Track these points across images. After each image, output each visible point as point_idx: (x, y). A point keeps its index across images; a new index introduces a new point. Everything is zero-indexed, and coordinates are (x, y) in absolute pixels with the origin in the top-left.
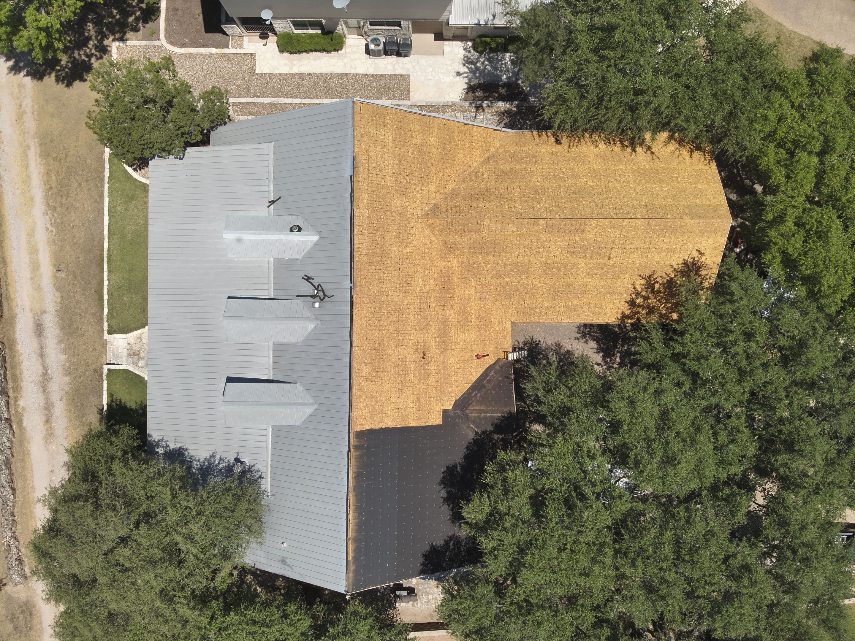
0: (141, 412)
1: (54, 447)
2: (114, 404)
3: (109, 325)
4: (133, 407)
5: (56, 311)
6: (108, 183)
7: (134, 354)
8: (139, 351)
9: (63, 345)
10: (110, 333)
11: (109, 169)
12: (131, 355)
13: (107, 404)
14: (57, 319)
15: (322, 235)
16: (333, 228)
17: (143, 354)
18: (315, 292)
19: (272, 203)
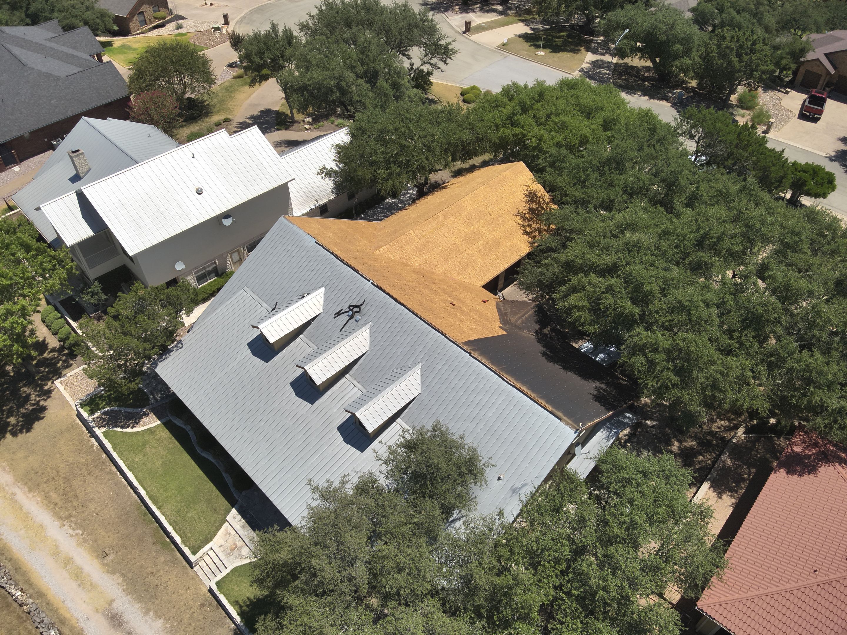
2: (245, 608)
3: (189, 548)
5: (124, 591)
7: (232, 550)
8: (235, 544)
9: (151, 613)
10: (195, 553)
12: (229, 554)
13: (238, 614)
14: (129, 597)
15: (326, 284)
16: (329, 273)
17: (240, 543)
18: (351, 313)
19: (273, 311)
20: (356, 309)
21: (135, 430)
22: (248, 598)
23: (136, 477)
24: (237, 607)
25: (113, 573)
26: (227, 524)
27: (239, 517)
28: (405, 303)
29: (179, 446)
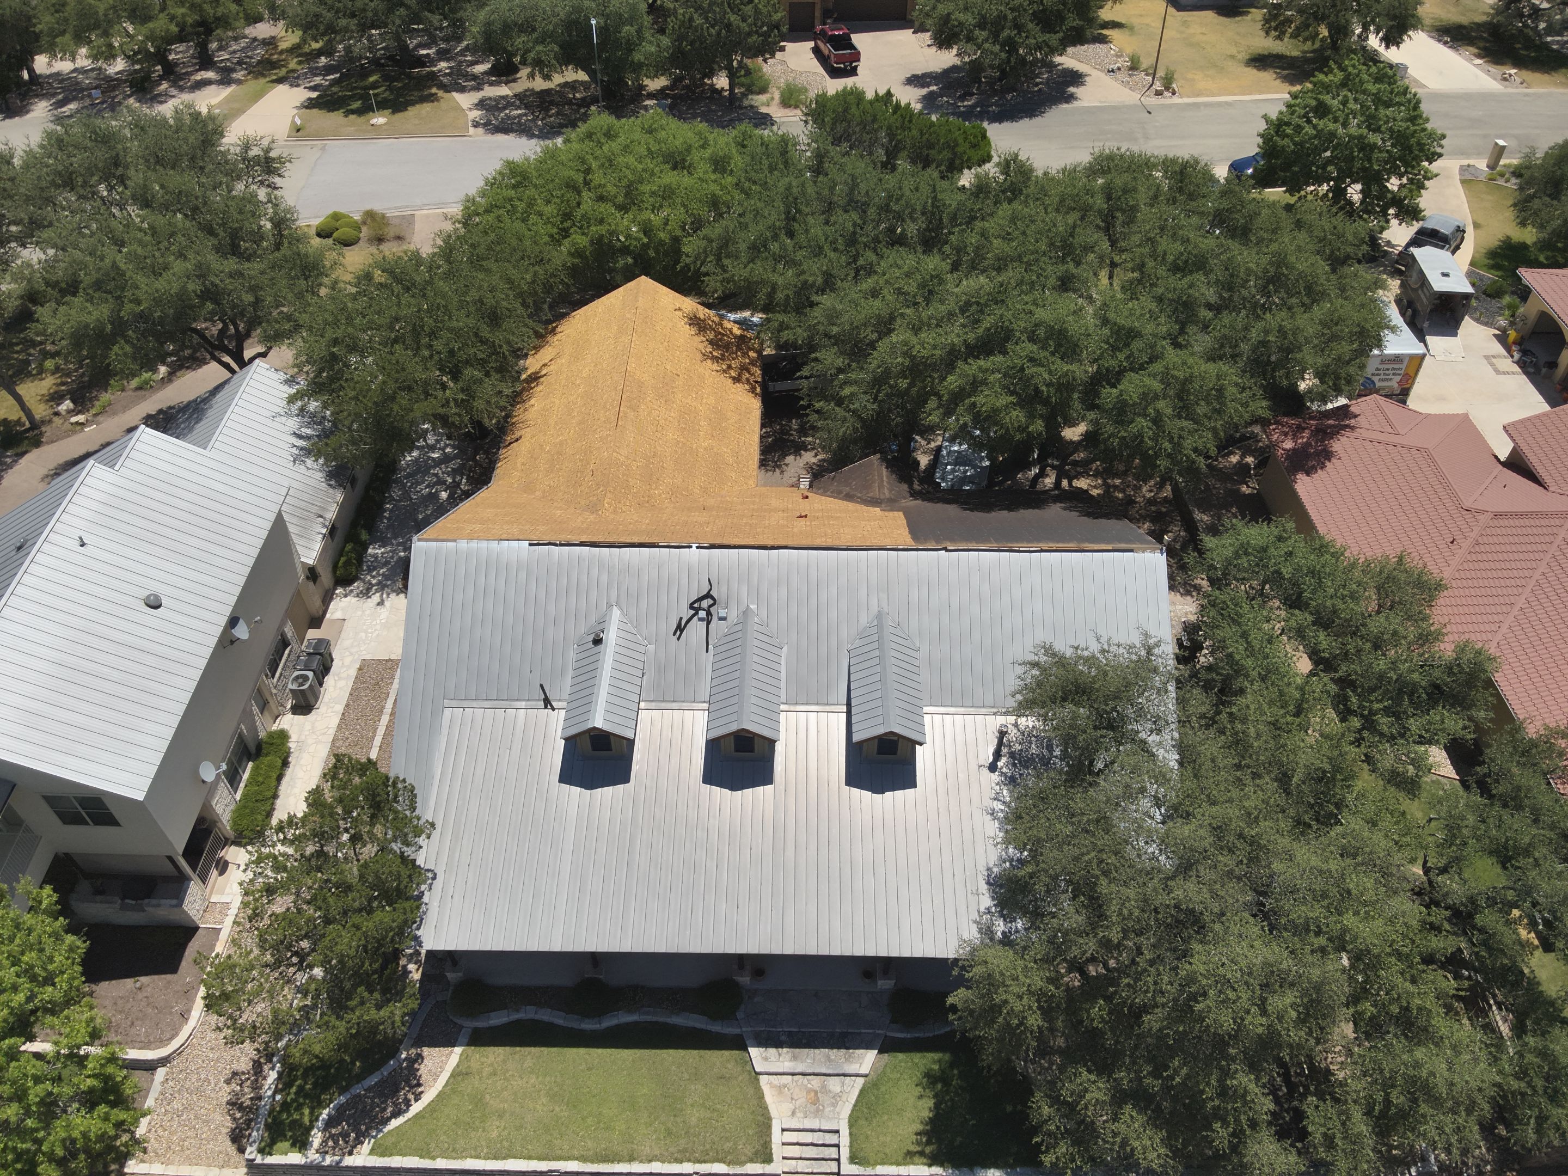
0: (939, 1086)
2: (928, 1150)
3: (752, 1161)
4: (930, 1103)
6: (434, 1158)
7: (815, 1102)
8: (809, 1091)
10: (768, 1159)
11: (404, 1155)
12: (818, 1110)
13: (930, 1165)
15: (613, 599)
16: (604, 578)
17: (815, 1082)
18: (702, 614)
19: (547, 702)
20: (705, 604)
21: (427, 1098)
22: (917, 1134)
23: (530, 1158)
24: (916, 1159)
26: (763, 1080)
27: (772, 1051)
29: (545, 1050)
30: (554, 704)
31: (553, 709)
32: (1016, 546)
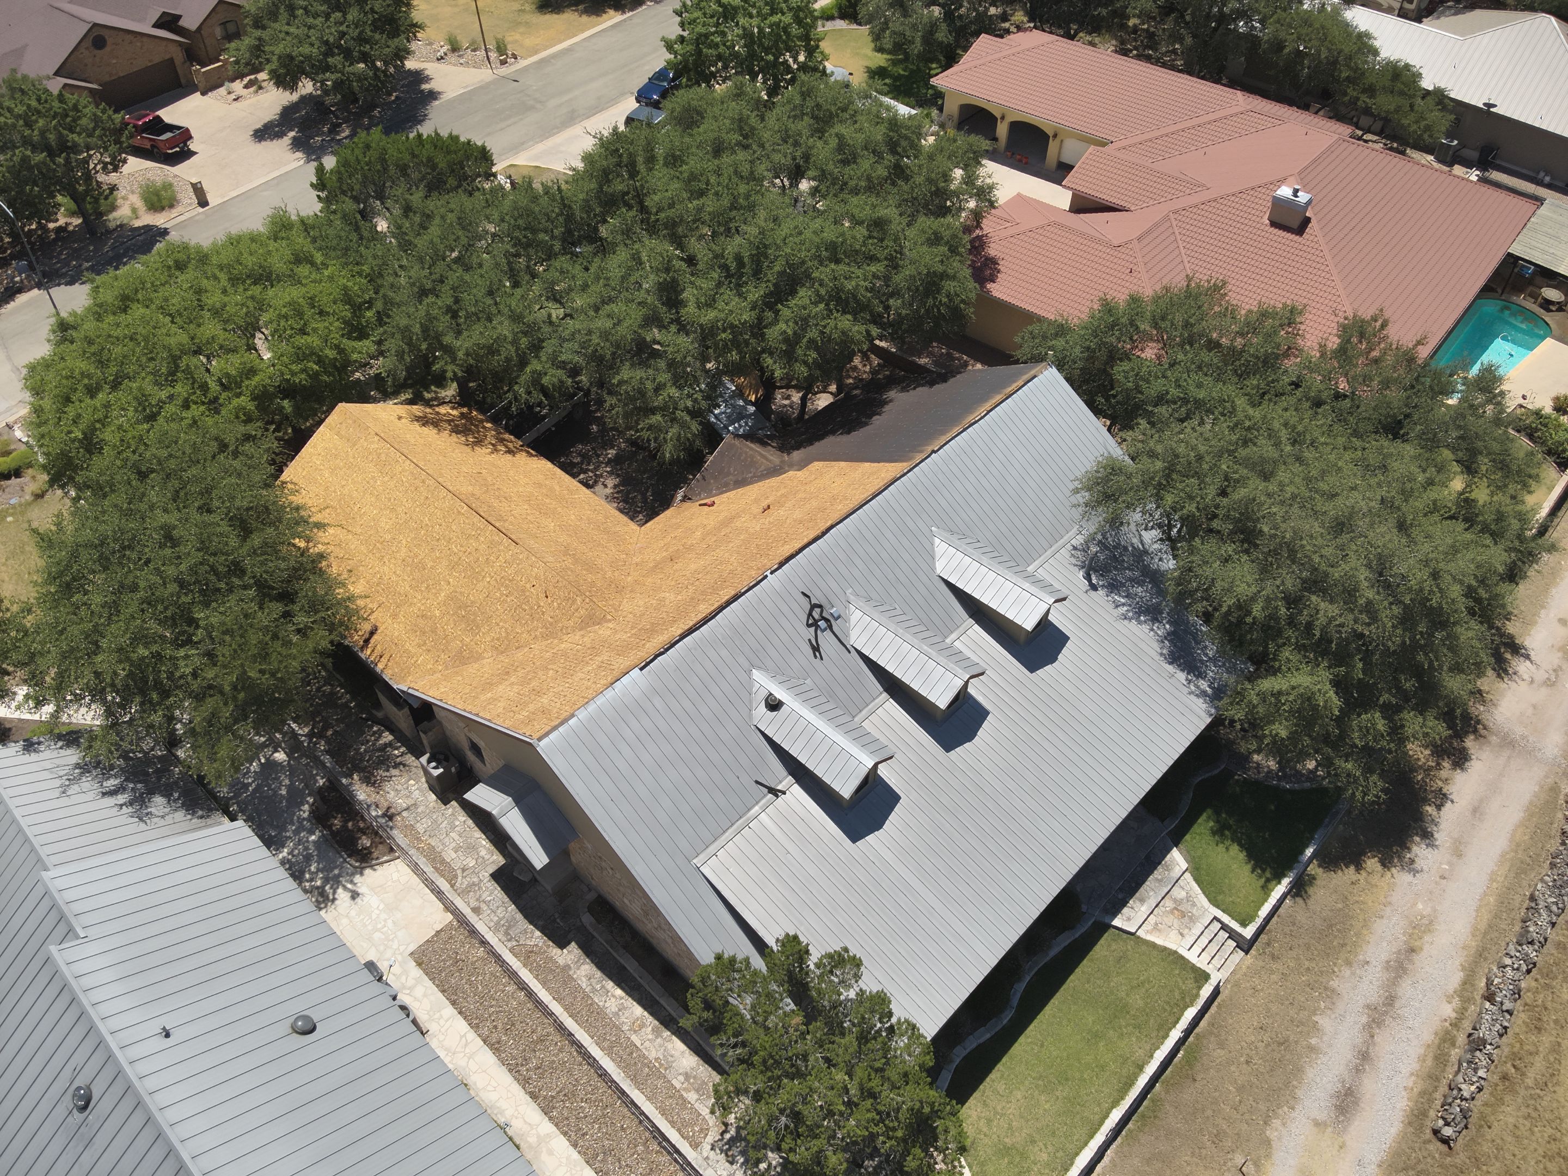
0: (1227, 833)
1: (1420, 906)
2: (1268, 874)
3: (1200, 988)
4: (1235, 848)
5: (1293, 1108)
7: (1183, 915)
8: (1172, 912)
9: (1313, 1041)
10: (1206, 977)
12: (1191, 918)
13: (1279, 883)
14: (1299, 1093)
15: (746, 665)
17: (1168, 903)
18: (822, 624)
19: (775, 792)
20: (816, 614)
22: (1253, 872)
23: (1086, 1144)
24: (1270, 886)
25: (1268, 1143)
26: (1141, 933)
27: (1125, 910)
28: (829, 524)
30: (779, 787)
31: (784, 793)
32: (971, 418)
